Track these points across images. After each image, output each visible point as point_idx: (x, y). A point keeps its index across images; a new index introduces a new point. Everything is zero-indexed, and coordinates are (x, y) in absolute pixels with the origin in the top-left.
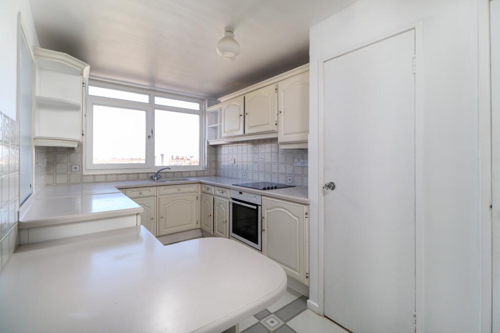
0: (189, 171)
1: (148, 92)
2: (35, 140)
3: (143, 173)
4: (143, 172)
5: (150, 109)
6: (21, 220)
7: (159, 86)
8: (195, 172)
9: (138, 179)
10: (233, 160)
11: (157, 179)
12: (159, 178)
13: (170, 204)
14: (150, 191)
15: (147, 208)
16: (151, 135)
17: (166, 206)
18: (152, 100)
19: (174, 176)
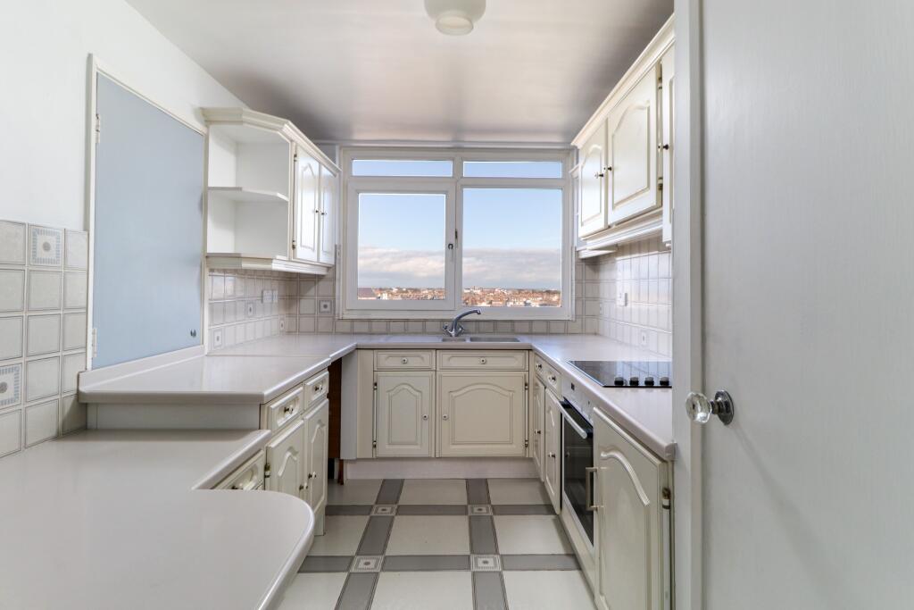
0: (531, 321)
1: (452, 154)
2: (210, 259)
3: (433, 320)
4: (433, 317)
5: (454, 189)
6: (82, 389)
7: (471, 139)
8: (545, 324)
9: (424, 332)
10: (624, 296)
11: (457, 335)
12: (460, 333)
13: (463, 391)
14: (422, 358)
15: (417, 394)
16: (453, 242)
17: (454, 394)
18: (458, 169)
19: (495, 331)
